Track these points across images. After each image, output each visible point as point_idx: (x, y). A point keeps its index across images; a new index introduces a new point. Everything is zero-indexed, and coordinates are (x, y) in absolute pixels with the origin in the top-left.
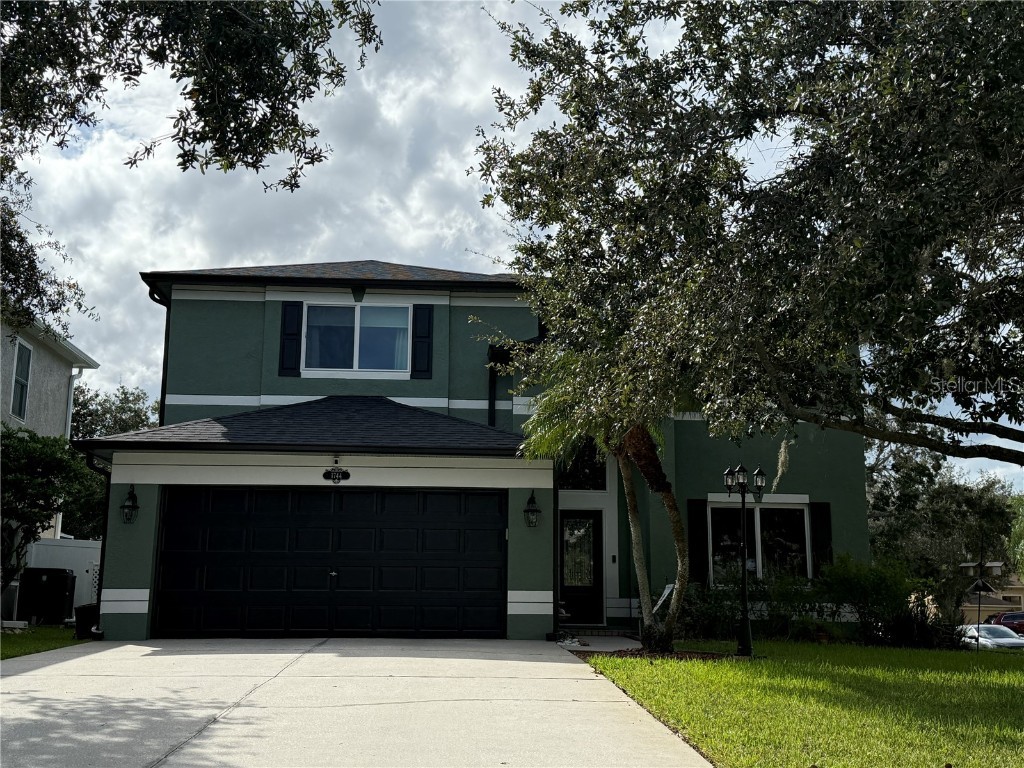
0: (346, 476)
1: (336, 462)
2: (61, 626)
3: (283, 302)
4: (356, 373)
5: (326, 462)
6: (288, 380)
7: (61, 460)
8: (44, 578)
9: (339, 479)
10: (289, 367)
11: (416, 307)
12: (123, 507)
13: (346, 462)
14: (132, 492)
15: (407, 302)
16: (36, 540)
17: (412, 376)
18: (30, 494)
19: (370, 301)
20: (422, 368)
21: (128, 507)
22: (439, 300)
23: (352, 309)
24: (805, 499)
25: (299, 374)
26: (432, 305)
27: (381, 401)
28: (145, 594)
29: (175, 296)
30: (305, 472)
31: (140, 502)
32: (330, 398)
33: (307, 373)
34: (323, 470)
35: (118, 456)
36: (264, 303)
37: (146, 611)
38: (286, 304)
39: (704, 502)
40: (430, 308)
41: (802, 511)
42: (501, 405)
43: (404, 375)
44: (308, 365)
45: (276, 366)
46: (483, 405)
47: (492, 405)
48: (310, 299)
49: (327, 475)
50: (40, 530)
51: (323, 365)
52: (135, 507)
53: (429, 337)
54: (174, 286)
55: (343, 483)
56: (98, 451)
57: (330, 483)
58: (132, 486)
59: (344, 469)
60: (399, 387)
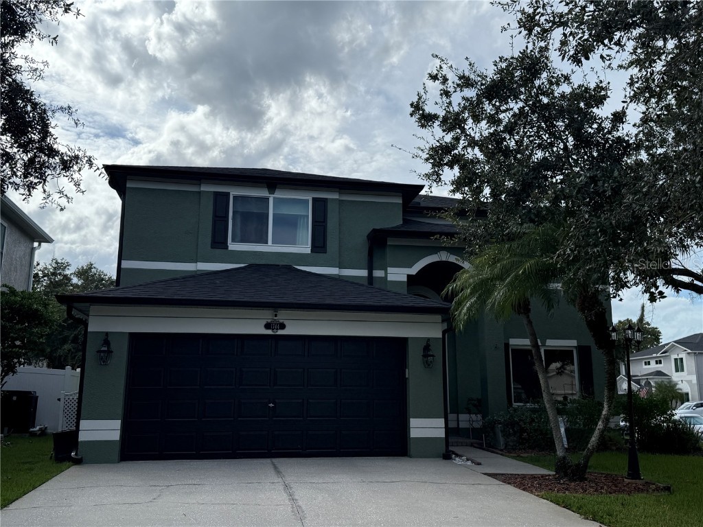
0: (283, 326)
1: (276, 315)
2: (27, 435)
3: (214, 192)
4: (270, 247)
5: (267, 315)
6: (218, 251)
7: (37, 310)
8: (15, 398)
9: (277, 329)
10: (219, 242)
11: (314, 200)
12: (100, 352)
13: (282, 316)
14: (106, 338)
15: (308, 196)
16: (14, 372)
17: (311, 251)
18: (12, 337)
19: (280, 194)
20: (319, 244)
21: (104, 351)
22: (332, 196)
23: (267, 199)
24: (574, 343)
25: (227, 247)
26: (327, 199)
27: (289, 269)
28: (117, 424)
29: (129, 185)
30: (252, 325)
31: (113, 347)
32: (250, 266)
33: (233, 246)
34: (264, 322)
35: (94, 309)
36: (199, 193)
37: (118, 439)
38: (216, 194)
39: (507, 345)
40: (325, 200)
41: (571, 352)
42: (378, 273)
43: (306, 249)
44: (233, 240)
45: (209, 240)
46: (364, 273)
47: (370, 273)
48: (234, 192)
49: (267, 326)
50: (17, 365)
51: (243, 240)
52: (109, 352)
53: (324, 222)
54: (128, 177)
55: (280, 332)
56: (76, 305)
57: (269, 332)
58: (107, 334)
59: (281, 321)
60: (302, 258)
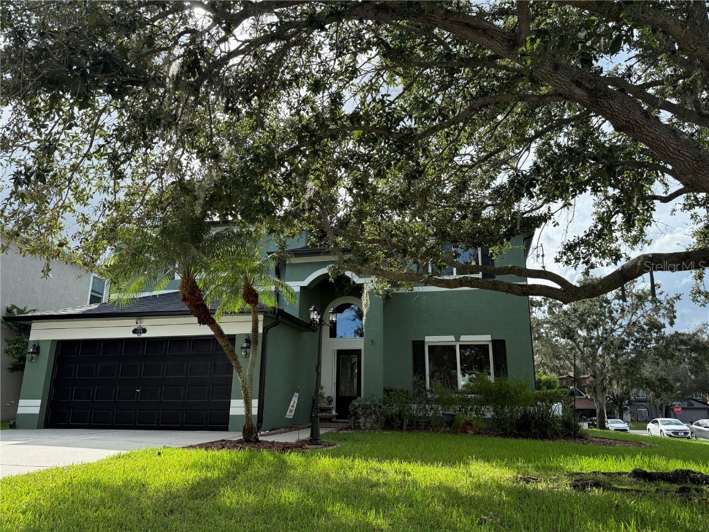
0: (144, 331)
5: (132, 323)
9: (141, 333)
14: (35, 344)
24: (488, 338)
28: (38, 402)
30: (121, 330)
34: (132, 328)
35: (34, 324)
37: (38, 413)
39: (423, 343)
41: (487, 346)
49: (135, 331)
55: (143, 335)
57: (135, 336)
58: (36, 341)
59: (144, 327)
